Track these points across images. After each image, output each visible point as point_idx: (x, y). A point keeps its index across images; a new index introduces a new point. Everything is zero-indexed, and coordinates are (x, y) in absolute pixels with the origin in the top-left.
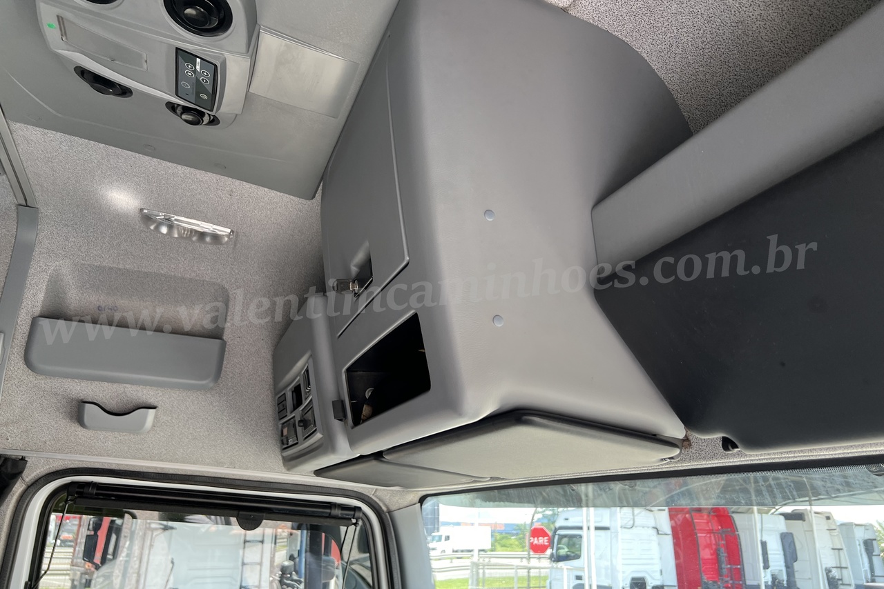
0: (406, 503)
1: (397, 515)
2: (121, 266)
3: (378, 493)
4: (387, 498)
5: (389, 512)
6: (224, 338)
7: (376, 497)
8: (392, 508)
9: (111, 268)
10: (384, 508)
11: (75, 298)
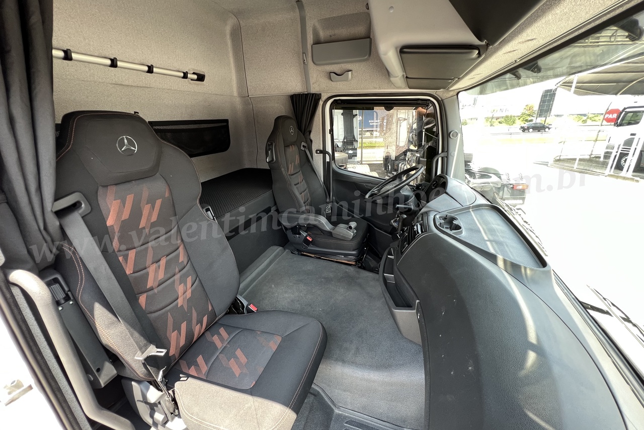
0: (449, 96)
1: (445, 101)
2: (332, 16)
3: (437, 93)
4: (441, 94)
5: (442, 100)
6: (371, 37)
7: (437, 95)
8: (443, 98)
9: (329, 18)
10: (440, 99)
11: (323, 35)
